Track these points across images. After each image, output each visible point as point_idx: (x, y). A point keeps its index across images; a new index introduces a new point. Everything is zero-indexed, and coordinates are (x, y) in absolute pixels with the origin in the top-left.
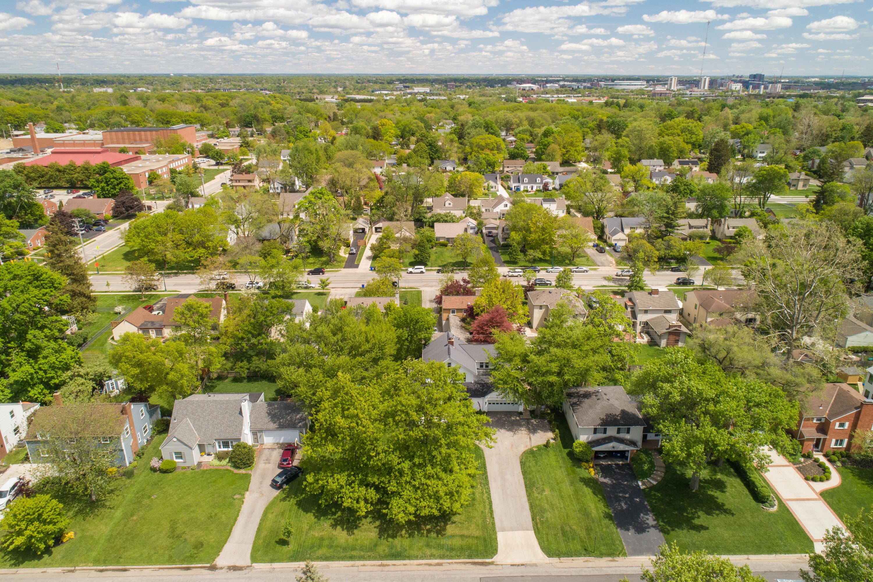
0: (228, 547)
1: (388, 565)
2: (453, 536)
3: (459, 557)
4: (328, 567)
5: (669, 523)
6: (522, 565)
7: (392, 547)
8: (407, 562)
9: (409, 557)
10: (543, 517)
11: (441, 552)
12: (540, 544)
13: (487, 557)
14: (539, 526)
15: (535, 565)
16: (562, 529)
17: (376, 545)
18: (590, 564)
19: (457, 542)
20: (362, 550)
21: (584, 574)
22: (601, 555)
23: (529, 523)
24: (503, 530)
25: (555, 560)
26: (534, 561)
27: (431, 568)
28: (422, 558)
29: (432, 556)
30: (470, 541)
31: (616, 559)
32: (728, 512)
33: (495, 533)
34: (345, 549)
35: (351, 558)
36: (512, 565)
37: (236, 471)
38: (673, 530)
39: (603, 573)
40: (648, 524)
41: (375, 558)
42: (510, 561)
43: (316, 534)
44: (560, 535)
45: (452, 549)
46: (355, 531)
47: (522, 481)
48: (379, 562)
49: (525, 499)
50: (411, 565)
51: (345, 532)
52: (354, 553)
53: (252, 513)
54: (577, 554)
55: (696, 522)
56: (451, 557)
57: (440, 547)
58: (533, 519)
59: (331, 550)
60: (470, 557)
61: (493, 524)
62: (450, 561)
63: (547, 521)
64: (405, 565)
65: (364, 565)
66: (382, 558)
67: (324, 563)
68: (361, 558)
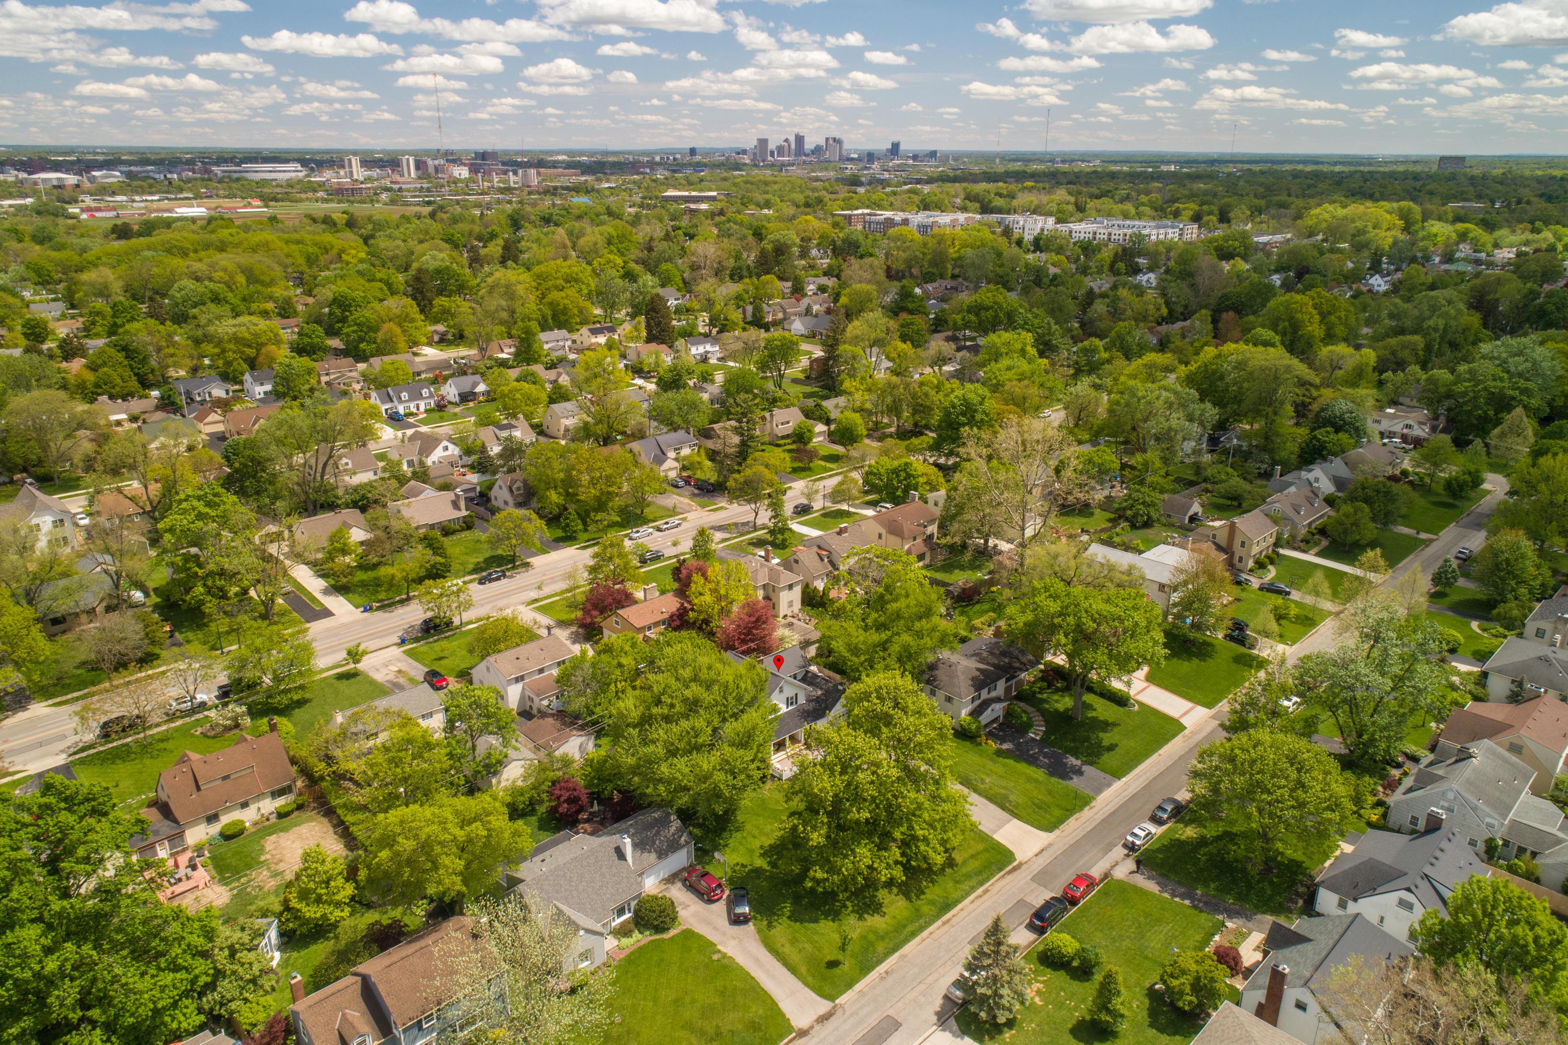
0: (787, 1006)
1: (951, 919)
2: (965, 862)
3: (993, 875)
5: (1089, 755)
6: (1042, 851)
7: (932, 903)
8: (960, 906)
9: (957, 901)
11: (973, 882)
12: (1032, 826)
13: (1012, 861)
14: (1014, 812)
15: (1050, 845)
16: (1034, 803)
17: (917, 910)
18: (1083, 820)
19: (974, 865)
20: (912, 922)
22: (1081, 809)
23: (1004, 815)
24: (995, 832)
25: (1057, 832)
26: (1046, 843)
28: (968, 894)
29: (973, 888)
30: (983, 856)
31: (1092, 804)
32: (1115, 725)
33: (994, 839)
34: (896, 931)
35: (914, 934)
36: (1036, 856)
37: (666, 936)
38: (1098, 759)
39: (1099, 821)
40: (1077, 765)
41: (932, 921)
42: (1031, 854)
44: (1038, 809)
45: (979, 872)
46: (885, 909)
48: (939, 922)
49: (975, 795)
51: (876, 916)
52: (910, 928)
53: (757, 961)
54: (1066, 817)
55: (1106, 743)
56: (988, 879)
57: (968, 876)
58: (1004, 809)
59: (887, 940)
60: (1001, 870)
62: (991, 882)
63: (1017, 803)
64: (963, 909)
65: (932, 933)
66: (938, 916)
67: (897, 955)
68: (922, 929)
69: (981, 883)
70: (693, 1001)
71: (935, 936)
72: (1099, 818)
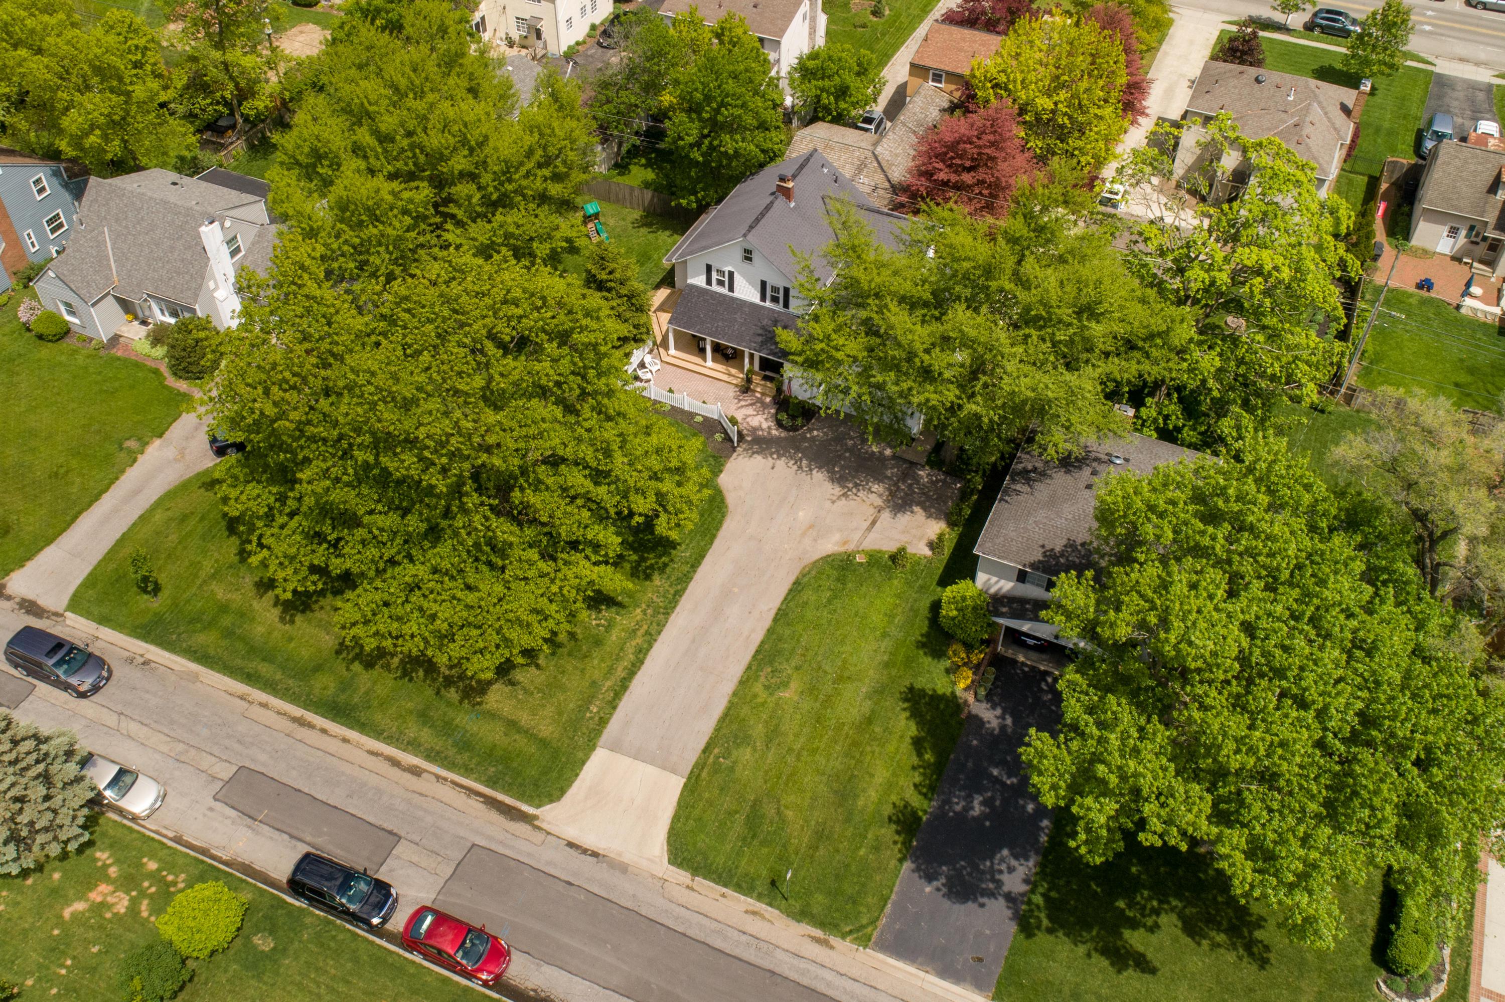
0: (50, 556)
1: (311, 726)
2: (492, 715)
3: (467, 771)
4: (195, 678)
5: (1055, 908)
6: (595, 854)
8: (354, 734)
9: (363, 727)
10: (727, 754)
11: (438, 743)
12: (676, 818)
13: (529, 801)
14: (704, 774)
15: (623, 868)
16: (756, 804)
17: (318, 668)
18: (755, 926)
20: (283, 668)
21: (718, 943)
22: (803, 915)
23: (691, 757)
24: (615, 748)
25: (682, 876)
26: (629, 856)
27: (395, 772)
28: (389, 740)
29: (413, 746)
30: (521, 741)
31: (834, 941)
33: (590, 746)
34: (253, 650)
35: (250, 678)
36: (571, 845)
37: (170, 380)
38: (1050, 931)
39: (766, 964)
40: (999, 883)
41: (294, 699)
42: (571, 833)
43: (220, 592)
44: (740, 818)
45: (465, 745)
46: (299, 618)
47: (758, 636)
48: (297, 712)
49: (728, 687)
50: (358, 746)
51: (277, 612)
52: (265, 669)
53: (137, 492)
54: (745, 886)
55: (1135, 939)
56: (451, 766)
57: (447, 728)
58: (707, 750)
59: (225, 643)
60: (492, 782)
61: (603, 722)
62: (444, 773)
63: (732, 769)
64: (345, 740)
65: (265, 706)
66: (310, 704)
67: (194, 667)
68: (270, 686)
69: (432, 756)
70: (33, 450)
71: (257, 712)
72: (786, 966)
